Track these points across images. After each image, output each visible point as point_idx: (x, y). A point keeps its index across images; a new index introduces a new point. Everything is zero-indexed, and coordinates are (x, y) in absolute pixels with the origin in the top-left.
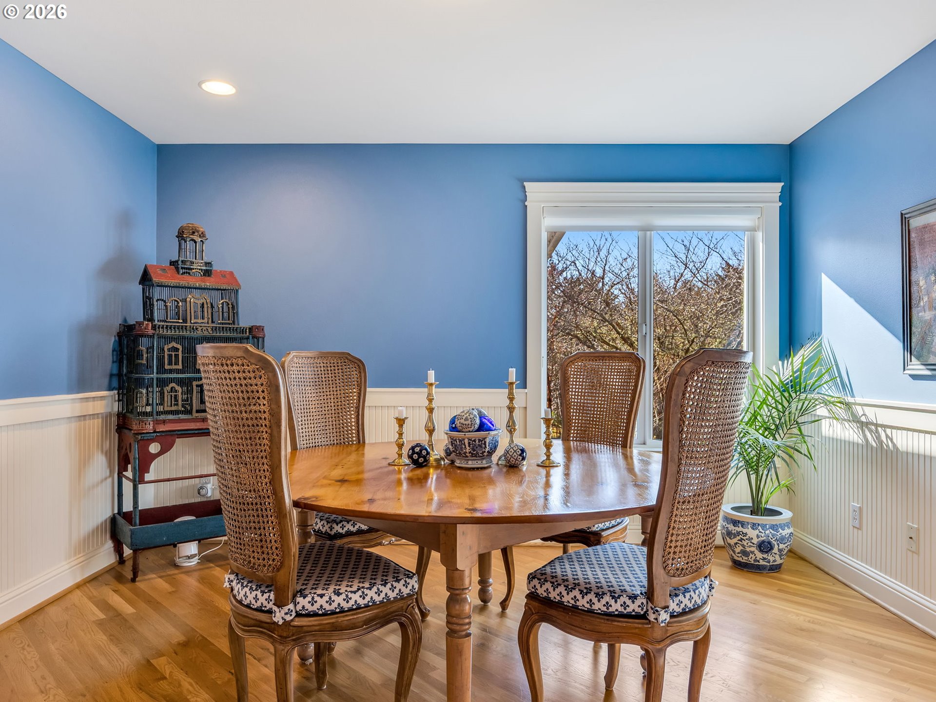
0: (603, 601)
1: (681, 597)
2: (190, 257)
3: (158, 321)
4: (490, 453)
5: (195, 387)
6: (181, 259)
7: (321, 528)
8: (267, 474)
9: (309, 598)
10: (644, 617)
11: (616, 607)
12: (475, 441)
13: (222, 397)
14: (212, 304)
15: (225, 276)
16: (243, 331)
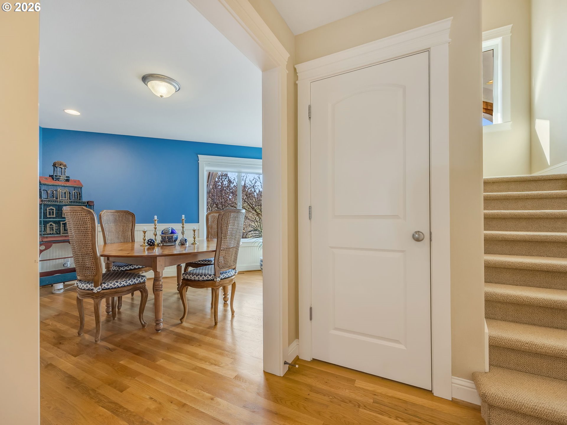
0: (202, 277)
1: (224, 274)
2: (59, 174)
3: (44, 198)
4: (175, 241)
5: (61, 224)
6: (54, 175)
7: (115, 269)
8: (91, 246)
9: (107, 284)
10: (213, 280)
11: (205, 278)
12: (169, 237)
13: (73, 223)
14: (69, 192)
15: (76, 182)
16: (84, 203)
